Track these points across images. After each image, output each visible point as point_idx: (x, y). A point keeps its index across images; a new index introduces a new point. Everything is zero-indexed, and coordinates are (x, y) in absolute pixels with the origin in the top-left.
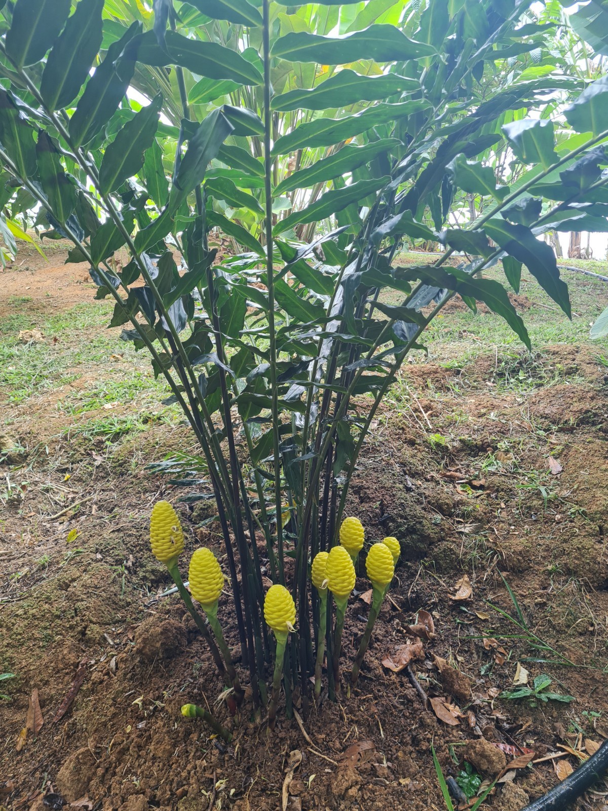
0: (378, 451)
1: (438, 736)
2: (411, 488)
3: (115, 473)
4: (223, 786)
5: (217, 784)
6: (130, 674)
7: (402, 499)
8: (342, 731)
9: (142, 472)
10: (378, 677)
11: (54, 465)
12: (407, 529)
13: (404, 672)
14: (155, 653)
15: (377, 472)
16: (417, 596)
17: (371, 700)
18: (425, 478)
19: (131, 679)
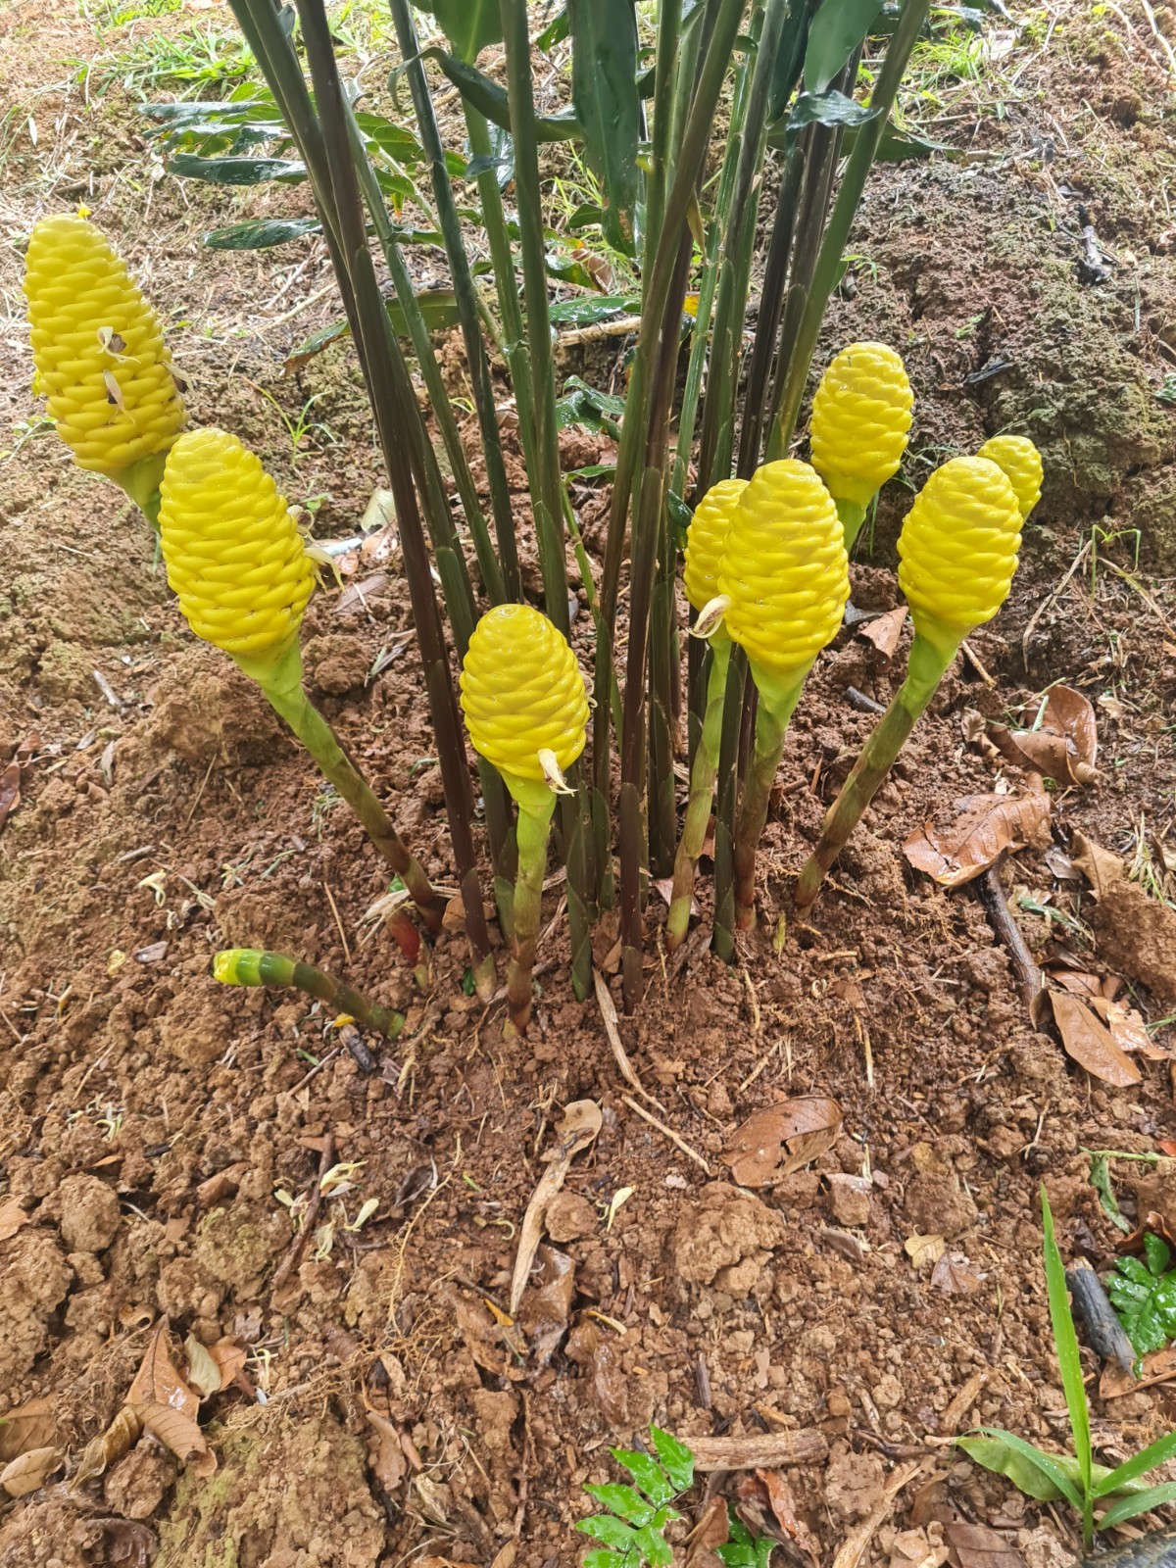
0: (1001, 136)
1: (1059, 1114)
2: (1096, 273)
3: (200, 204)
4: (344, 1186)
5: (328, 1177)
6: (144, 799)
7: (1063, 306)
8: (739, 1054)
9: (266, 200)
10: (882, 898)
11: (52, 174)
12: (1061, 414)
13: (976, 888)
14: (209, 750)
15: (987, 210)
16: (1056, 641)
17: (851, 967)
18: (1150, 243)
19: (147, 811)
